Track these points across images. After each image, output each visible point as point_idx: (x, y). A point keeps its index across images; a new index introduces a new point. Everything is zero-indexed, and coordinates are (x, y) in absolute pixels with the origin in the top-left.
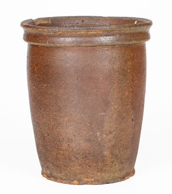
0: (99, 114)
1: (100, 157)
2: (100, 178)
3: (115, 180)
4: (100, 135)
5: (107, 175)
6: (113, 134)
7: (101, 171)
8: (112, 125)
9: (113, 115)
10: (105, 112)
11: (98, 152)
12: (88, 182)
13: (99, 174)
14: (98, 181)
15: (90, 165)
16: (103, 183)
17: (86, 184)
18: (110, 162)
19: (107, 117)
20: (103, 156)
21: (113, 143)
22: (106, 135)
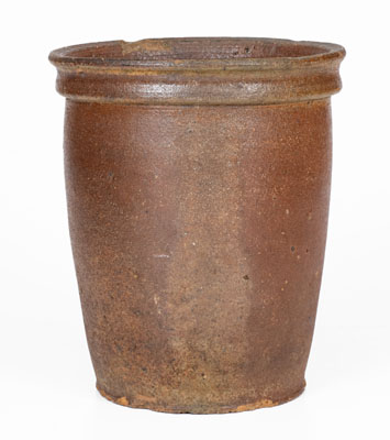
0: (155, 256)
1: (162, 352)
2: (169, 398)
3: (203, 409)
4: (159, 302)
5: (183, 393)
6: (192, 303)
7: (168, 382)
8: (185, 282)
9: (187, 259)
10: (167, 252)
11: (158, 339)
12: (147, 403)
13: (164, 389)
14: (165, 404)
15: (144, 366)
16: (176, 411)
17: (144, 407)
18: (188, 367)
19: (172, 264)
20: (170, 351)
21: (191, 324)
22: (175, 303)
